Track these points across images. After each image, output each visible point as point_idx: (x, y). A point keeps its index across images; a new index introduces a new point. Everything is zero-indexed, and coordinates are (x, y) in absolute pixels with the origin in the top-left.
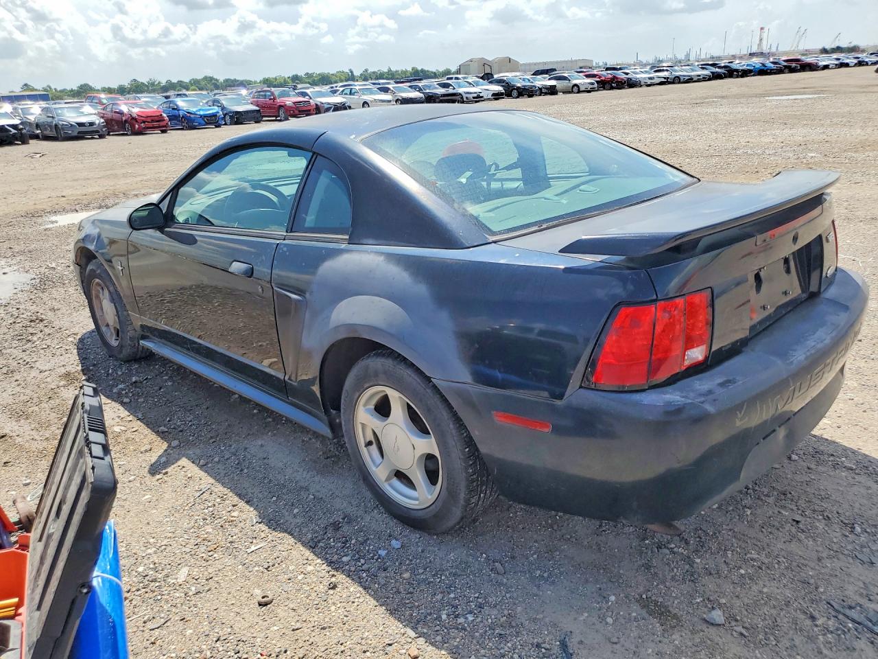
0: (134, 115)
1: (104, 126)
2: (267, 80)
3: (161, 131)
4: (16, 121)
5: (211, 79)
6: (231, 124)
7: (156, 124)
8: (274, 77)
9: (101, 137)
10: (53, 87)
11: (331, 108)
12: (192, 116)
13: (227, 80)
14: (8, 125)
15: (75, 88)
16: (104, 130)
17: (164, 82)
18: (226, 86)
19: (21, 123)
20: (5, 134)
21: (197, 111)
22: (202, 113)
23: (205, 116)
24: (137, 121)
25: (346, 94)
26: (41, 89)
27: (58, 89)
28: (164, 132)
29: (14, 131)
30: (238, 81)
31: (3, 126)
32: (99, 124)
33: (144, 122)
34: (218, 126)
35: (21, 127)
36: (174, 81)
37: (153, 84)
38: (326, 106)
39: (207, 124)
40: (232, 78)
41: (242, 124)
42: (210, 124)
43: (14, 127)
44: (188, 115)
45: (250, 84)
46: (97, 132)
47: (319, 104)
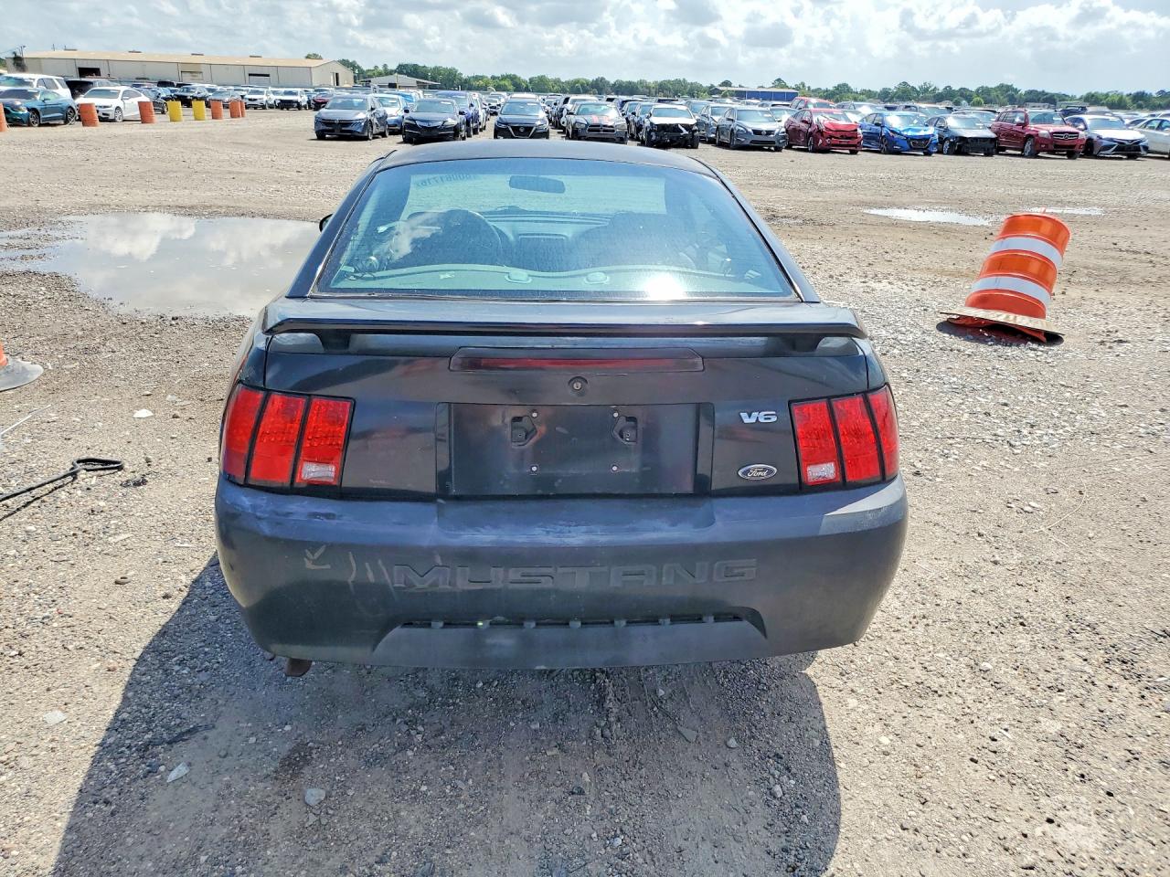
0: (822, 128)
1: (784, 137)
2: (1093, 96)
3: (850, 150)
4: (692, 122)
5: (1009, 88)
6: (948, 154)
7: (844, 141)
8: (1105, 92)
9: (778, 149)
10: (807, 85)
11: (1112, 146)
12: (896, 136)
13: (1031, 92)
14: (682, 125)
15: (831, 88)
16: (781, 141)
17: (941, 89)
18: (1027, 101)
19: (697, 124)
20: (677, 134)
21: (904, 131)
22: (910, 133)
23: (913, 138)
24: (822, 135)
25: (1152, 128)
26: (793, 86)
27: (812, 88)
28: (853, 152)
29: (685, 132)
30: (1047, 94)
31: (677, 125)
32: (777, 134)
33: (831, 137)
34: (928, 154)
35: (696, 128)
36: (956, 87)
37: (926, 90)
38: (1106, 143)
39: (912, 149)
40: (1040, 90)
41: (966, 154)
42: (918, 150)
43: (688, 127)
44: (891, 134)
45: (1064, 100)
46: (774, 142)
47: (1095, 138)
